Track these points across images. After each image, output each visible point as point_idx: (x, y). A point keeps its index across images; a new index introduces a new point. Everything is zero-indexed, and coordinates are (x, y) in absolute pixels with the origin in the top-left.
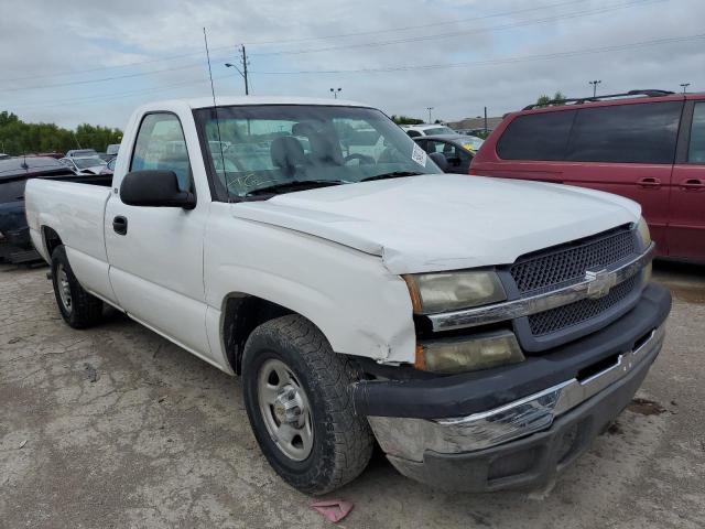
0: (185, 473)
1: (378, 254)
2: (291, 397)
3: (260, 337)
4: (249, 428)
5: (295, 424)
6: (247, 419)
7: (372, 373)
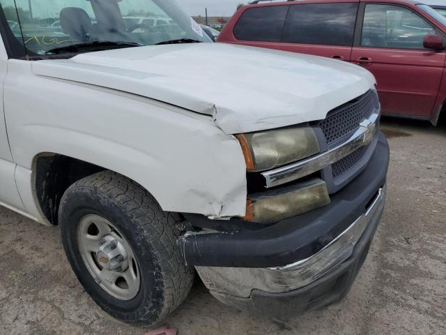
0: (11, 321)
1: (208, 113)
2: (114, 247)
3: (77, 195)
4: (68, 266)
5: (119, 269)
6: (65, 258)
7: (199, 226)
